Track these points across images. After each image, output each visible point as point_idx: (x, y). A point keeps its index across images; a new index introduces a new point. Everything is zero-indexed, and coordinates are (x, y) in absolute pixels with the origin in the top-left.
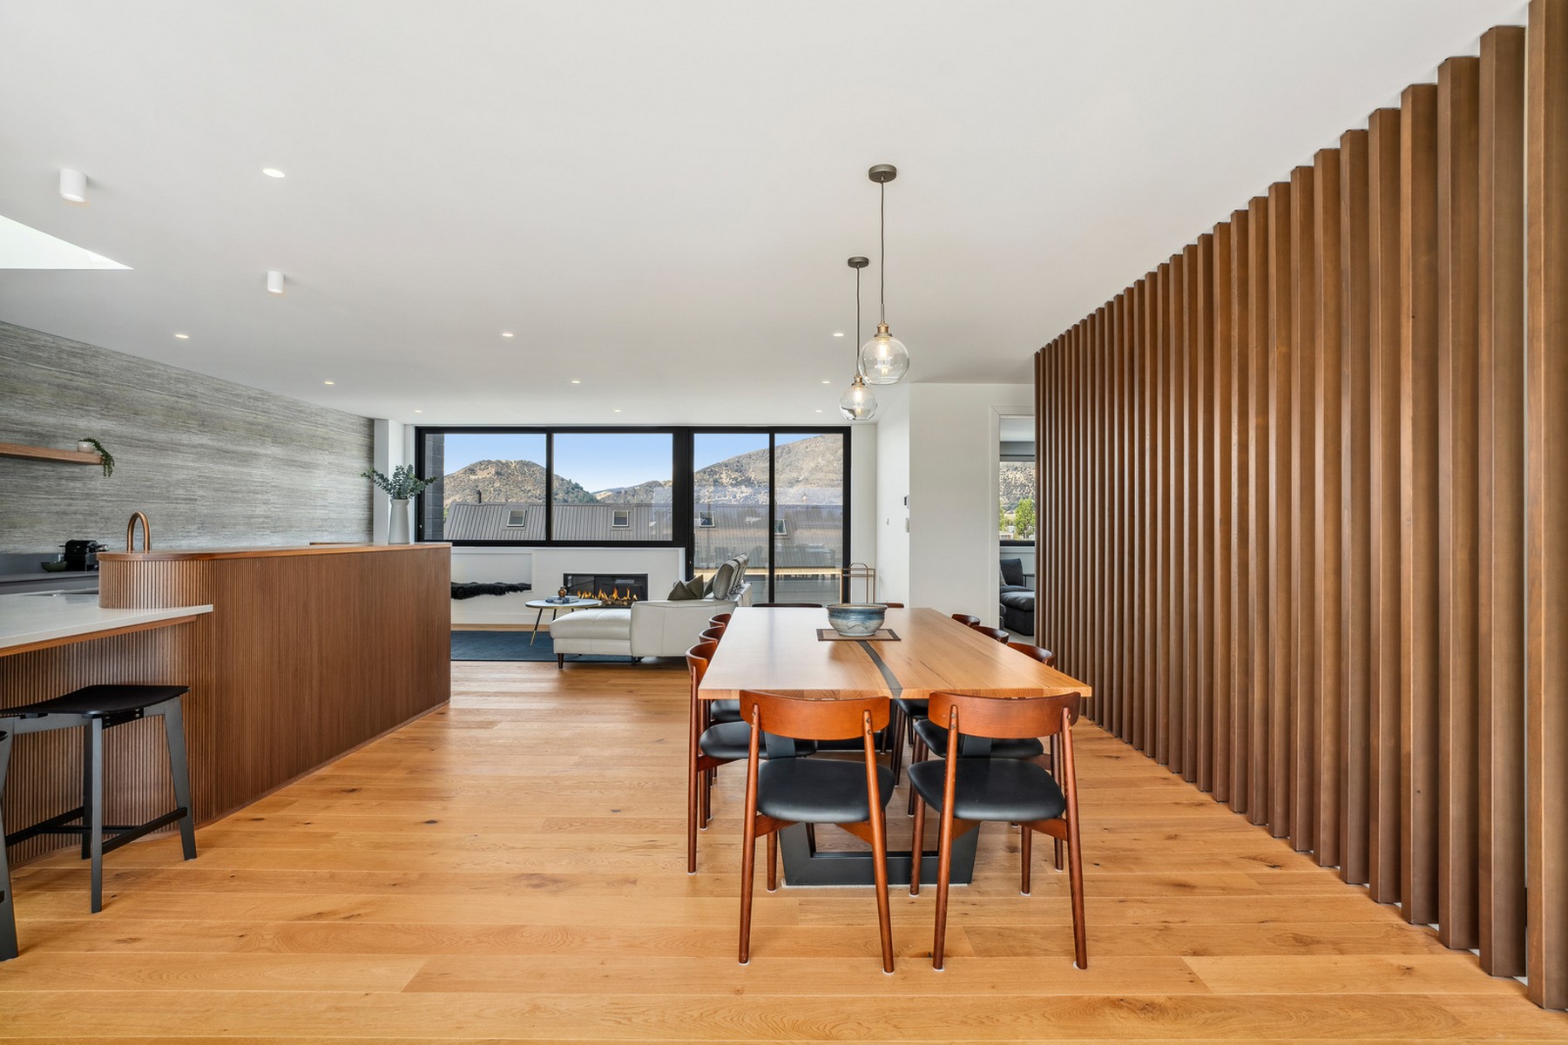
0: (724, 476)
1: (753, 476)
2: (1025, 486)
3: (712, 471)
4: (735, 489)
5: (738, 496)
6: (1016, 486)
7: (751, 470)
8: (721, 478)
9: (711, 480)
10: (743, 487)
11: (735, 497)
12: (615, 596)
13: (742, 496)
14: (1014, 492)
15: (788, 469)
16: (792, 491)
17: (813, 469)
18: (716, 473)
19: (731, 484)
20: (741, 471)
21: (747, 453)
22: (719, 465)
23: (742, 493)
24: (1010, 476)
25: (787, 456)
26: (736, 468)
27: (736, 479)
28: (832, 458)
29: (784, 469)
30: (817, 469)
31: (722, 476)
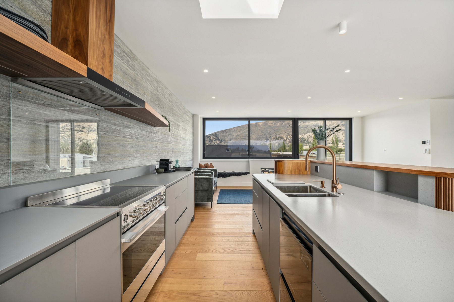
1: (220, 138)
4: (215, 141)
5: (216, 143)
7: (219, 136)
8: (211, 138)
9: (208, 139)
10: (217, 141)
11: (215, 144)
13: (217, 143)
16: (231, 142)
18: (209, 137)
20: (216, 136)
21: (218, 131)
22: (210, 135)
26: (215, 135)
27: (215, 138)
30: (238, 135)
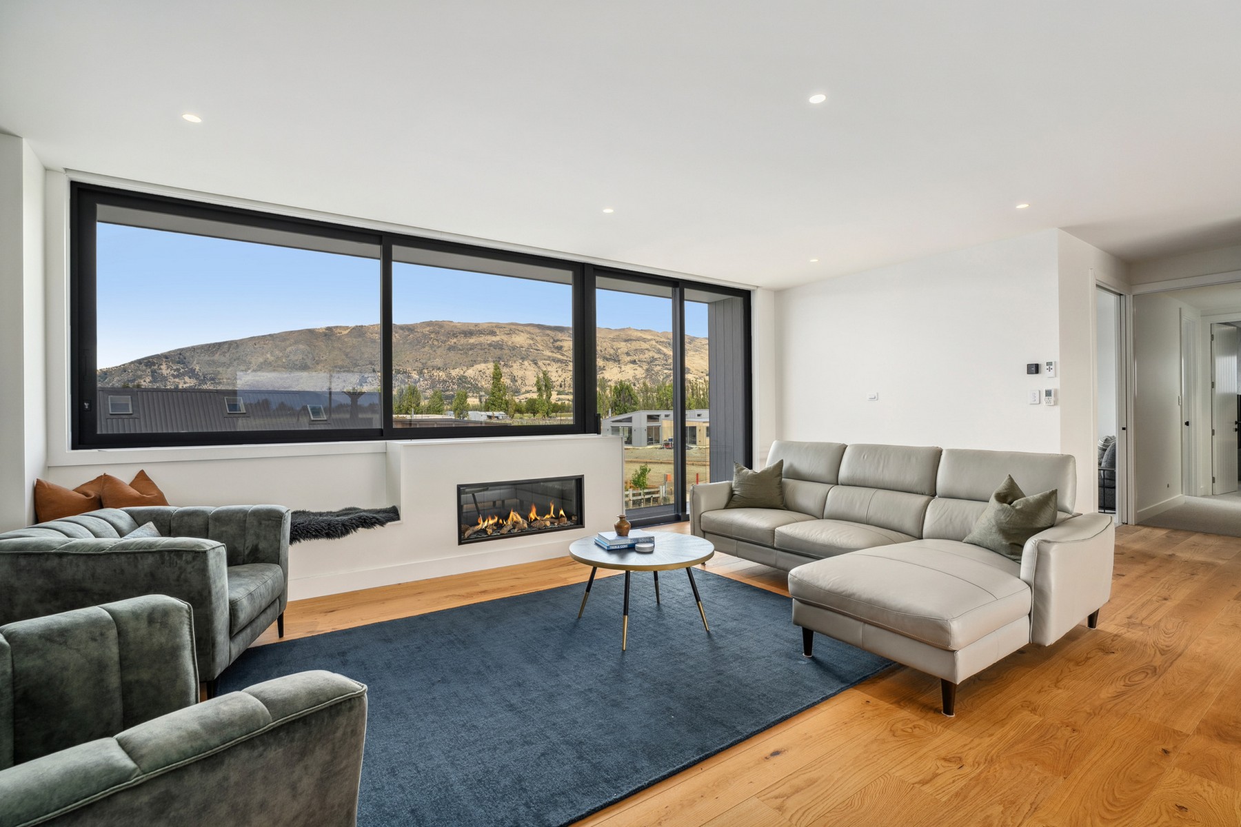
0: (164, 367)
1: (197, 368)
2: (446, 382)
3: (149, 362)
4: (177, 380)
6: (439, 382)
7: (195, 362)
8: (160, 369)
12: (533, 515)
14: (438, 386)
15: (235, 363)
17: (261, 363)
18: (154, 364)
19: (173, 375)
23: (185, 383)
24: (435, 374)
25: (234, 351)
27: (178, 370)
28: (281, 354)
29: (231, 363)
31: (162, 367)
